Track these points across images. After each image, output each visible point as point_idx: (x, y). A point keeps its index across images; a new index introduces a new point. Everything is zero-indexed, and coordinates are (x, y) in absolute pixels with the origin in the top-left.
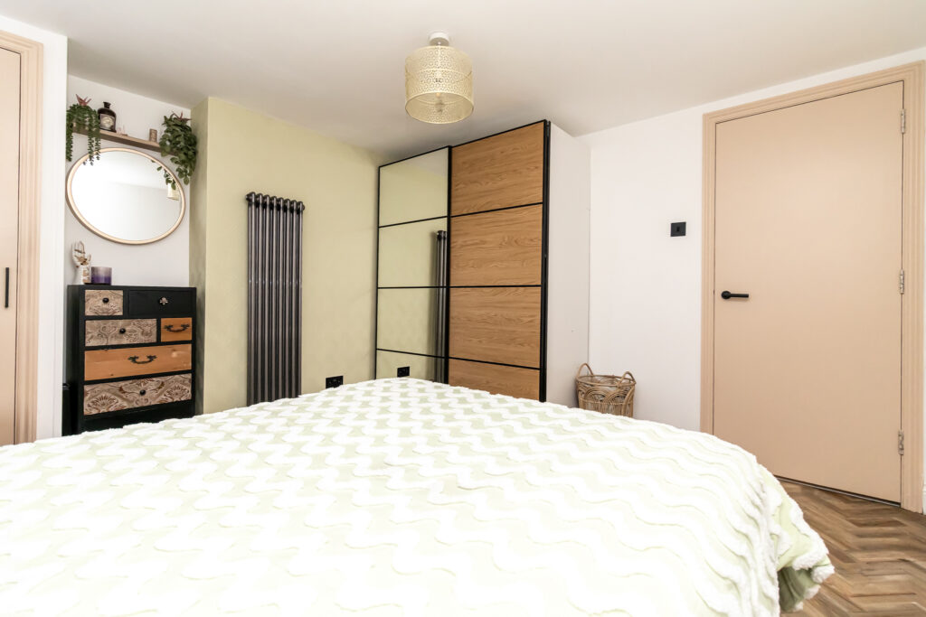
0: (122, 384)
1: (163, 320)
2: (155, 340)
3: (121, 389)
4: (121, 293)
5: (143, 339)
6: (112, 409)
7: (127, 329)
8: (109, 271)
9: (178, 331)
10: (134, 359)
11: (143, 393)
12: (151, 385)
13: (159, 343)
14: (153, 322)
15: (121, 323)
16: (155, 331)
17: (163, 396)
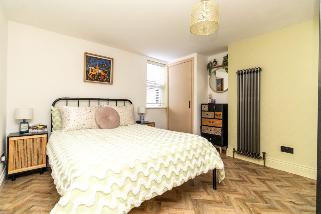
0: (207, 127)
1: (215, 112)
2: (213, 118)
3: (207, 128)
4: (207, 105)
5: (211, 117)
6: (206, 133)
7: (208, 114)
8: (215, 100)
9: (218, 116)
10: (210, 121)
11: (211, 130)
12: (213, 129)
13: (214, 118)
14: (213, 113)
15: (207, 112)
16: (213, 115)
17: (215, 133)
